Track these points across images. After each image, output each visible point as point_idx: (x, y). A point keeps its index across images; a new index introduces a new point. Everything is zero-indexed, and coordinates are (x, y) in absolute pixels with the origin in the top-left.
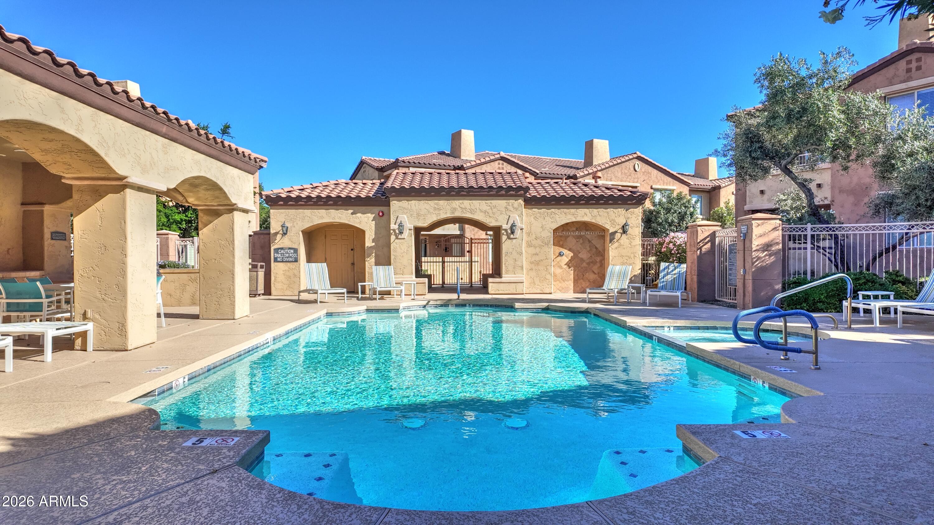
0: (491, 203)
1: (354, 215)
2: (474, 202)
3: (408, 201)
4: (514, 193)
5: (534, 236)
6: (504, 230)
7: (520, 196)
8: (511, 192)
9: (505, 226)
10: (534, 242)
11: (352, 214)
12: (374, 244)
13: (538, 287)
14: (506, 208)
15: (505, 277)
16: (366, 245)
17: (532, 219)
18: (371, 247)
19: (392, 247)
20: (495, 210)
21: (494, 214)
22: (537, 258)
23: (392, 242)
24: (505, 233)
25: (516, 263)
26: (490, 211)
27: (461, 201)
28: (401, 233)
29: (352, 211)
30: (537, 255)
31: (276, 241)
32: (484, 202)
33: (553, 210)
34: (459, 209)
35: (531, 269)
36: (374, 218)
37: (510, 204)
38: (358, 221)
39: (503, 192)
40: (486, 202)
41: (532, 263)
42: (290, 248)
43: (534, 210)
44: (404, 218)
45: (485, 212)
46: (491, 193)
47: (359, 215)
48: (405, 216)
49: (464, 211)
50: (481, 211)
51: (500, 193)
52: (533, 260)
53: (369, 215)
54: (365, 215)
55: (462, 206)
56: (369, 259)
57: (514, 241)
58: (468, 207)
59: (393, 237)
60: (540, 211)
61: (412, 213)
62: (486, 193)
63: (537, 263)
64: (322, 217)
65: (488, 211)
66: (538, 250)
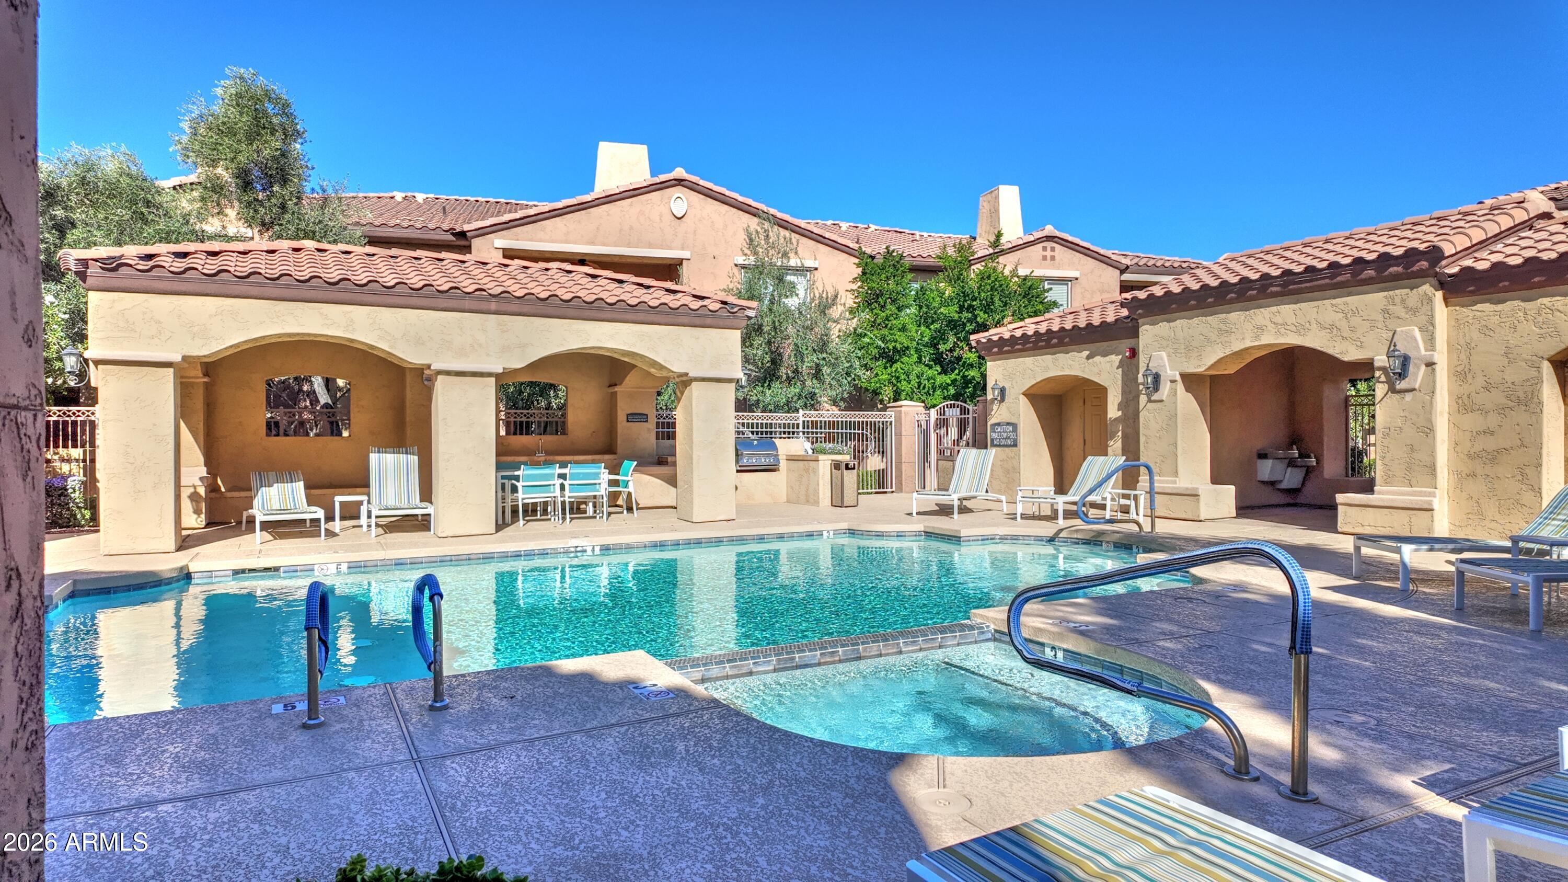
0: (1346, 304)
1: (1090, 361)
2: (1302, 305)
3: (1169, 321)
4: (1399, 269)
5: (1480, 381)
6: (1380, 369)
7: (1422, 275)
8: (1393, 269)
9: (1381, 360)
10: (1483, 398)
11: (1088, 358)
12: (1120, 413)
13: (1493, 525)
14: (1385, 311)
15: (1379, 493)
16: (1109, 416)
17: (1476, 335)
18: (1116, 419)
19: (1141, 420)
20: (1356, 321)
21: (1353, 329)
22: (1490, 444)
23: (1141, 408)
24: (1383, 378)
25: (1415, 455)
26: (1344, 324)
27: (1274, 309)
28: (1156, 389)
29: (1087, 353)
30: (1492, 433)
31: (993, 413)
32: (1327, 302)
33: (1545, 300)
34: (1271, 327)
35: (1473, 475)
36: (1121, 361)
37: (1398, 300)
38: (1096, 370)
39: (1371, 273)
40: (1334, 301)
41: (1472, 457)
42: (1008, 424)
43: (1479, 307)
44: (1162, 359)
45: (1332, 327)
46: (1339, 279)
47: (1098, 359)
48: (1164, 354)
49: (1283, 330)
50: (1323, 327)
51: (1363, 276)
52: (1478, 447)
53: (1113, 357)
54: (1107, 358)
55: (1279, 319)
56: (1112, 443)
57: (1408, 397)
58: (1291, 319)
59: (1143, 399)
60: (1499, 307)
61: (1176, 346)
62: (1327, 281)
63: (1493, 457)
64: (1047, 369)
65: (1338, 324)
66: (1493, 420)
